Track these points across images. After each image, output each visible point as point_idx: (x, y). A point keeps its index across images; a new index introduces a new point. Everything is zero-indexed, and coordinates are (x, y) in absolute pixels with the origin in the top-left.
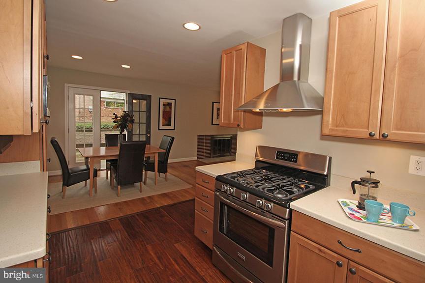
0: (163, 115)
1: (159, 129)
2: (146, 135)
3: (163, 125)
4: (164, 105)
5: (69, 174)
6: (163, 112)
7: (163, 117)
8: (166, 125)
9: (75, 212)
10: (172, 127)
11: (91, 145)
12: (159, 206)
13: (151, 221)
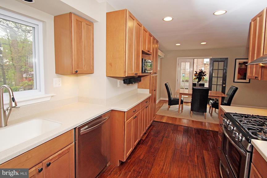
0: (239, 71)
1: (234, 82)
2: (222, 85)
3: (238, 79)
4: (239, 64)
5: (171, 100)
6: (239, 69)
7: (239, 73)
8: (241, 79)
9: (169, 117)
10: (247, 80)
11: (188, 89)
12: (210, 129)
13: (199, 134)
